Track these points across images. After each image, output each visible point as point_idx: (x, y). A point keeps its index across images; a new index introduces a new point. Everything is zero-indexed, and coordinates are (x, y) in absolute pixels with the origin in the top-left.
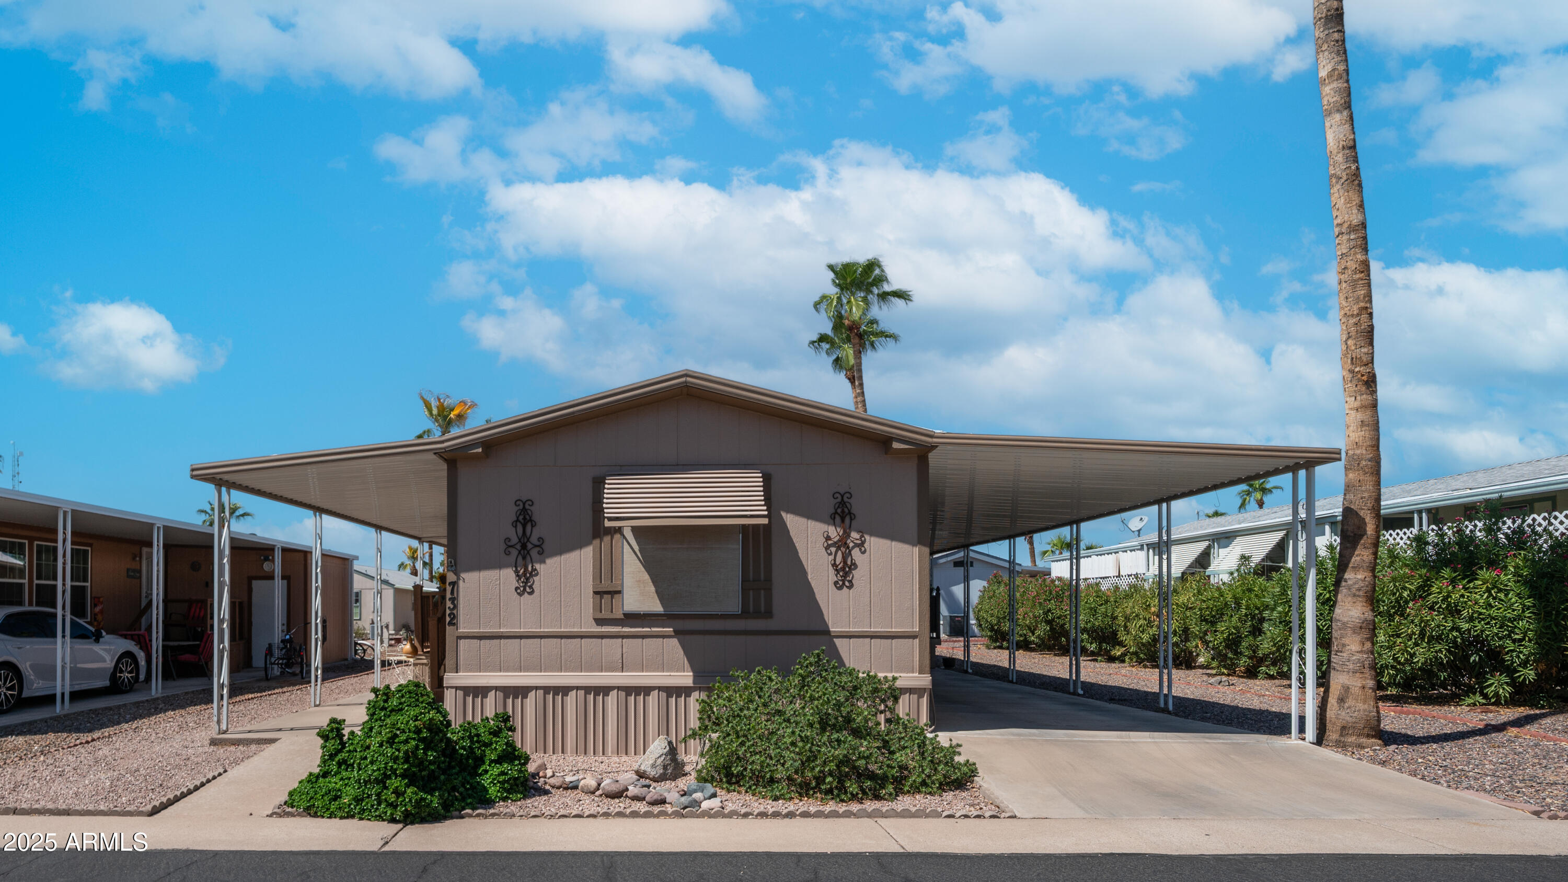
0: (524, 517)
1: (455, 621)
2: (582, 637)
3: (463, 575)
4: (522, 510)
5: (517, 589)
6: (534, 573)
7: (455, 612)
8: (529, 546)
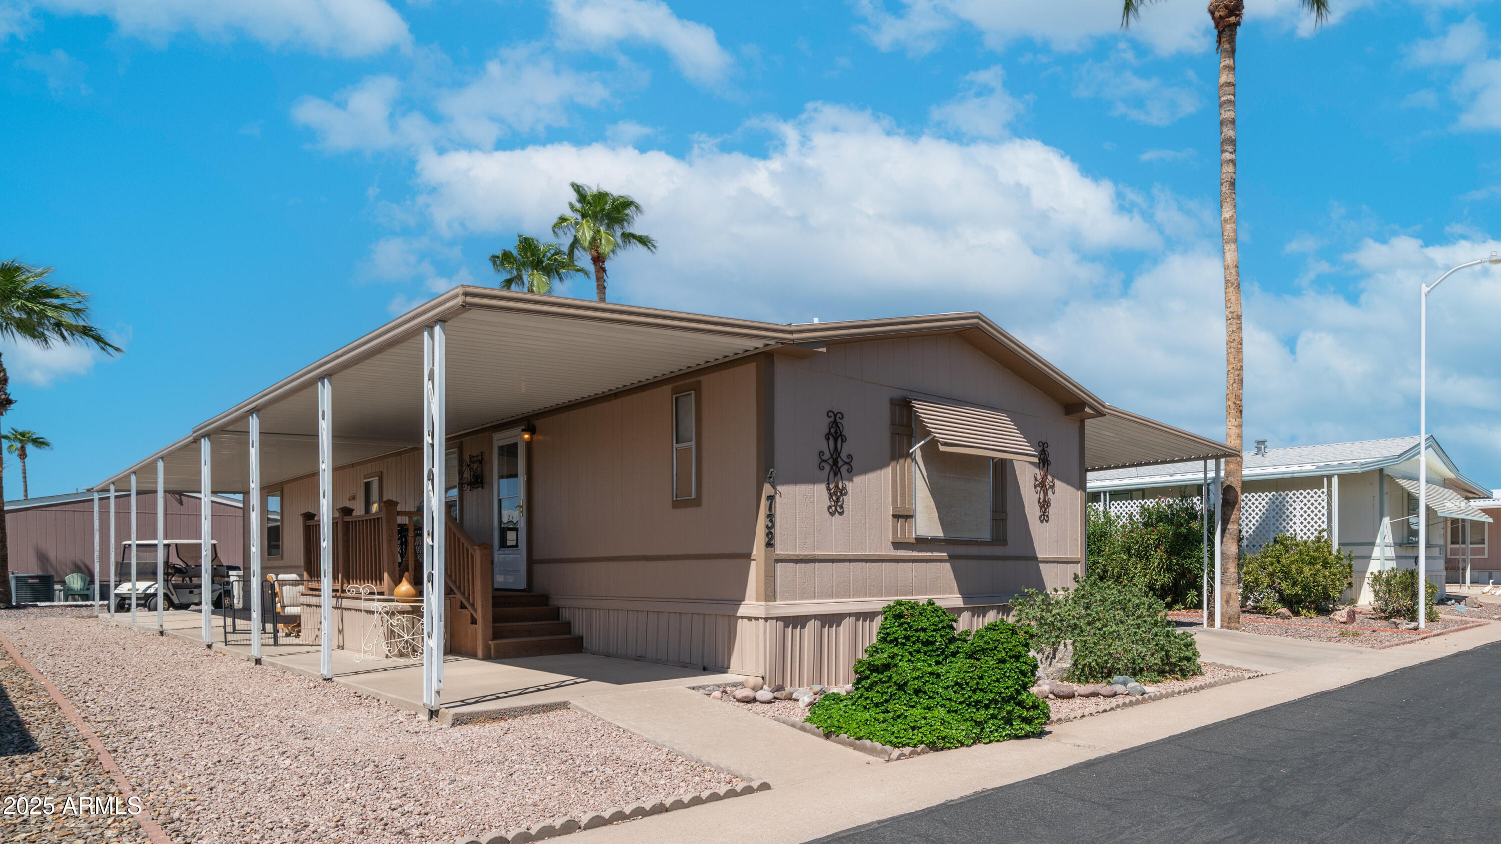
0: (836, 430)
1: (773, 542)
2: (883, 561)
3: (778, 488)
4: (834, 422)
5: (830, 507)
6: (843, 492)
7: (772, 531)
8: (840, 463)
